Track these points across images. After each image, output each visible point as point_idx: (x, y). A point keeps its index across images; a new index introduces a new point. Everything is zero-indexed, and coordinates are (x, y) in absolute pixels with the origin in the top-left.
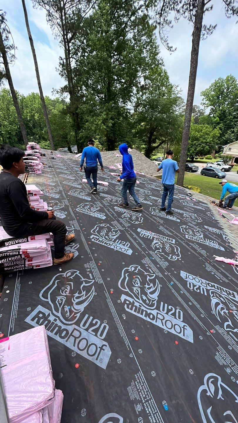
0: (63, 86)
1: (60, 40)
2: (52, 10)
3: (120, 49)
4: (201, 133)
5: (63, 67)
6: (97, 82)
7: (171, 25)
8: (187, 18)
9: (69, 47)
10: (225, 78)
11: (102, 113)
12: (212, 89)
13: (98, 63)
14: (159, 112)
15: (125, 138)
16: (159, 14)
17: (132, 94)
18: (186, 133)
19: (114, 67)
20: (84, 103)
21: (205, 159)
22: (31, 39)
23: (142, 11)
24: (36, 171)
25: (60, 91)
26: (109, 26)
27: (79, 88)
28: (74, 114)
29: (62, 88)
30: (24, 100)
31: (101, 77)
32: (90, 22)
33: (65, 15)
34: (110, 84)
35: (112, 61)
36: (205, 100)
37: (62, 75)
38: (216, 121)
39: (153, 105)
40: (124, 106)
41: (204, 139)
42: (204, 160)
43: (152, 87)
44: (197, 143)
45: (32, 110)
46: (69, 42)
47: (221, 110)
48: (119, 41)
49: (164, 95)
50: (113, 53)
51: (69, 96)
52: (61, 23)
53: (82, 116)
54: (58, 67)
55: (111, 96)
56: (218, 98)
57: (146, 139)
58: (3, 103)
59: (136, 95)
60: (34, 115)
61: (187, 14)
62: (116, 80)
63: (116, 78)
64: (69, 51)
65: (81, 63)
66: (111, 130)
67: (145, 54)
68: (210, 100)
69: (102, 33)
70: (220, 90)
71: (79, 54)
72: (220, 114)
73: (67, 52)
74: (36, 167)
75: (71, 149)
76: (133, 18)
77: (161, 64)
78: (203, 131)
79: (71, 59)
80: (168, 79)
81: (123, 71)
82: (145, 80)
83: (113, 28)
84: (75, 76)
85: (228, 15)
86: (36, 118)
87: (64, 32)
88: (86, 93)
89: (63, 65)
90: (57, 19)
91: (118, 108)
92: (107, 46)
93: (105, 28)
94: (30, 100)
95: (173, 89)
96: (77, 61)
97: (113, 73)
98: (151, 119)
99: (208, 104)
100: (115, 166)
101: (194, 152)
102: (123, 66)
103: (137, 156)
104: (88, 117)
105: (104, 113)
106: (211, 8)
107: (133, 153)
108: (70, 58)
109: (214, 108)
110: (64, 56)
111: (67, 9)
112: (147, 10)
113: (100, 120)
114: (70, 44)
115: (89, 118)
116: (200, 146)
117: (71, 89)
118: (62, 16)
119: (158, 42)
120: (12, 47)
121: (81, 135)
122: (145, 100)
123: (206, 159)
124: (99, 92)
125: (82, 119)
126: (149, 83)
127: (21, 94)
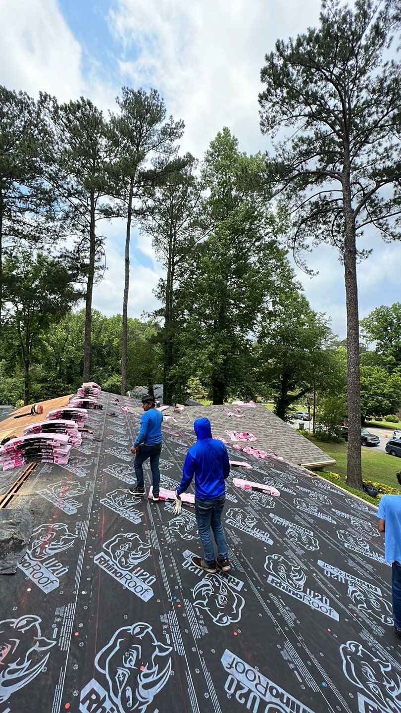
0: (158, 309)
1: (164, 262)
2: (160, 237)
3: (239, 273)
4: (371, 379)
5: (162, 289)
6: (206, 306)
7: (309, 249)
8: (330, 243)
9: (174, 269)
10: (390, 306)
11: (209, 344)
12: (373, 319)
13: (210, 285)
14: (296, 346)
15: (243, 381)
16: (292, 239)
17: (255, 322)
18: (355, 384)
19: (232, 290)
20: (184, 330)
21: (384, 420)
22: (127, 261)
23: (269, 237)
24: (57, 457)
25: (152, 314)
26: (228, 249)
27: (180, 312)
28: (166, 343)
29: (155, 311)
30: (105, 322)
31: (211, 301)
32: (205, 247)
33: (174, 241)
34: (223, 309)
35: (228, 284)
36: (365, 331)
37: (159, 297)
38: (390, 361)
39: (287, 337)
40: (242, 336)
41: (378, 388)
42: (384, 423)
43: (284, 314)
44: (367, 393)
45: (112, 334)
46: (174, 264)
47: (396, 346)
48: (239, 265)
49: (304, 325)
50: (230, 276)
51: (164, 321)
52: (168, 247)
53: (178, 347)
54: (155, 289)
55: (223, 323)
56: (386, 330)
57: (277, 383)
58: (77, 324)
59: (261, 322)
60: (113, 340)
61: (328, 239)
62: (233, 304)
63: (232, 302)
64: (173, 272)
65: (187, 285)
66: (222, 369)
67: (274, 277)
68: (373, 332)
69: (218, 256)
70: (386, 320)
71: (186, 276)
72: (394, 351)
73: (171, 274)
74: (59, 450)
75: (153, 392)
76: (257, 244)
77: (298, 288)
78: (373, 376)
79: (174, 281)
80: (307, 305)
81: (244, 294)
82: (273, 305)
83: (231, 252)
84: (177, 298)
85: (386, 240)
86: (115, 343)
87: (170, 256)
88: (188, 319)
89: (162, 287)
90: (165, 244)
91: (233, 338)
92: (224, 268)
93: (222, 251)
94: (112, 322)
95: (317, 317)
96: (182, 283)
97: (229, 297)
98: (285, 355)
99: (370, 337)
100: (225, 436)
101: (364, 409)
102: (243, 289)
103: (266, 417)
104: (186, 349)
105: (212, 345)
106: (362, 234)
107: (258, 411)
108: (172, 280)
109: (383, 343)
110: (165, 277)
111: (178, 236)
112: (275, 236)
113: (204, 354)
114: (176, 267)
115: (188, 351)
116: (373, 400)
117: (168, 313)
118: (171, 242)
119: (292, 265)
120: (103, 268)
121: (171, 373)
122: (274, 330)
123: (387, 420)
124: (206, 317)
125: (177, 350)
126: (280, 309)
127: (103, 315)
